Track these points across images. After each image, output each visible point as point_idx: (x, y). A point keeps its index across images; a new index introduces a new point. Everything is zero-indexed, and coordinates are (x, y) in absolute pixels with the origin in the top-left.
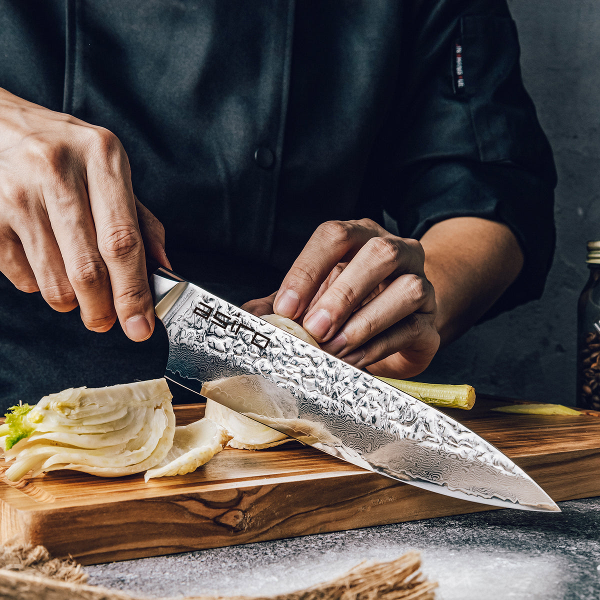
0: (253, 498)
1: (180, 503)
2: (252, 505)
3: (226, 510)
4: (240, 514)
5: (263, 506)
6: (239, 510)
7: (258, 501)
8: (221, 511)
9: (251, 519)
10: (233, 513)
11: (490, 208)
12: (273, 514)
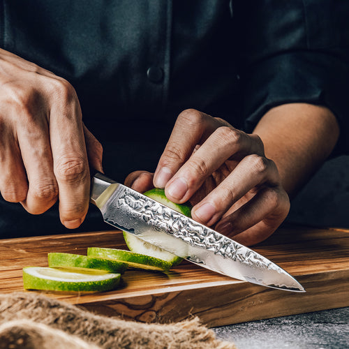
0: (163, 301)
1: (111, 306)
2: (162, 307)
3: (143, 311)
4: (154, 313)
5: (171, 307)
6: (153, 311)
7: (167, 304)
8: (140, 312)
9: (162, 317)
10: (149, 313)
11: (317, 95)
12: (177, 313)
